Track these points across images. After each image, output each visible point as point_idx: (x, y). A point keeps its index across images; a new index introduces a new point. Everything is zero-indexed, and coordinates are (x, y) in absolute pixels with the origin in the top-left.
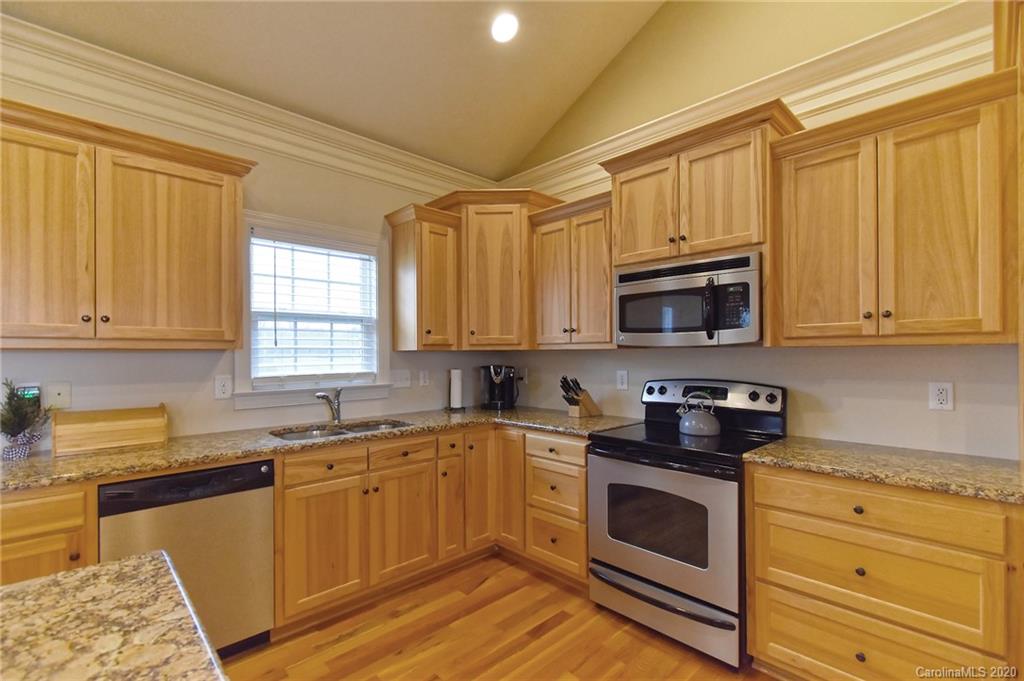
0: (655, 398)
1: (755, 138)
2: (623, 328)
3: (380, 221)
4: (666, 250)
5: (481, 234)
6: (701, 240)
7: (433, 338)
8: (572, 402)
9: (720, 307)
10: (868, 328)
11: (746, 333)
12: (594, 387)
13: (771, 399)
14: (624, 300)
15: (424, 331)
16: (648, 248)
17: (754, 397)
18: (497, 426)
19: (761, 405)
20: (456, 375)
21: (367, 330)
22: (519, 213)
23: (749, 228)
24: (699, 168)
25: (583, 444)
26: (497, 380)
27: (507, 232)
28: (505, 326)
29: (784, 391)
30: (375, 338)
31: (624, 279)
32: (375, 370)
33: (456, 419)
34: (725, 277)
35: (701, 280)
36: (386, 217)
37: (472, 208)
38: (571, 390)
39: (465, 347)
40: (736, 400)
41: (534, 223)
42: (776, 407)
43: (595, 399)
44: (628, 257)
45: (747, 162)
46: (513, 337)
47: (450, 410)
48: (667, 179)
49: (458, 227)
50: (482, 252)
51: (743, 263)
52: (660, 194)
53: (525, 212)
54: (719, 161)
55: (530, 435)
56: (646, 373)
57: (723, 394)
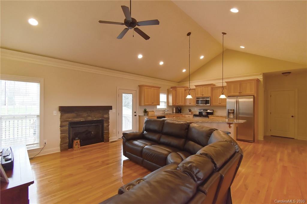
0: (200, 111)
1: (210, 86)
2: (197, 103)
3: (167, 90)
4: (202, 96)
6: (205, 95)
7: (174, 104)
8: (190, 112)
9: (207, 102)
10: (219, 104)
11: (209, 105)
13: (212, 111)
14: (197, 100)
15: (173, 103)
16: (199, 95)
17: (210, 111)
18: (181, 114)
19: (211, 111)
20: (174, 109)
21: (165, 103)
22: (183, 89)
23: (210, 95)
24: (205, 88)
25: (193, 116)
26: (179, 109)
27: (182, 91)
29: (213, 110)
30: (166, 104)
31: (197, 98)
32: (166, 108)
33: (174, 114)
35: (205, 99)
36: (167, 89)
37: (178, 88)
38: (190, 111)
39: (177, 105)
40: (209, 111)
41: (185, 90)
42: (212, 112)
43: (193, 111)
44: (197, 96)
45: (210, 88)
46: (183, 104)
48: (202, 88)
49: (176, 90)
50: (179, 93)
51: (209, 98)
52: (201, 90)
54: (207, 88)
55: (186, 115)
56: (199, 108)
57: (207, 110)
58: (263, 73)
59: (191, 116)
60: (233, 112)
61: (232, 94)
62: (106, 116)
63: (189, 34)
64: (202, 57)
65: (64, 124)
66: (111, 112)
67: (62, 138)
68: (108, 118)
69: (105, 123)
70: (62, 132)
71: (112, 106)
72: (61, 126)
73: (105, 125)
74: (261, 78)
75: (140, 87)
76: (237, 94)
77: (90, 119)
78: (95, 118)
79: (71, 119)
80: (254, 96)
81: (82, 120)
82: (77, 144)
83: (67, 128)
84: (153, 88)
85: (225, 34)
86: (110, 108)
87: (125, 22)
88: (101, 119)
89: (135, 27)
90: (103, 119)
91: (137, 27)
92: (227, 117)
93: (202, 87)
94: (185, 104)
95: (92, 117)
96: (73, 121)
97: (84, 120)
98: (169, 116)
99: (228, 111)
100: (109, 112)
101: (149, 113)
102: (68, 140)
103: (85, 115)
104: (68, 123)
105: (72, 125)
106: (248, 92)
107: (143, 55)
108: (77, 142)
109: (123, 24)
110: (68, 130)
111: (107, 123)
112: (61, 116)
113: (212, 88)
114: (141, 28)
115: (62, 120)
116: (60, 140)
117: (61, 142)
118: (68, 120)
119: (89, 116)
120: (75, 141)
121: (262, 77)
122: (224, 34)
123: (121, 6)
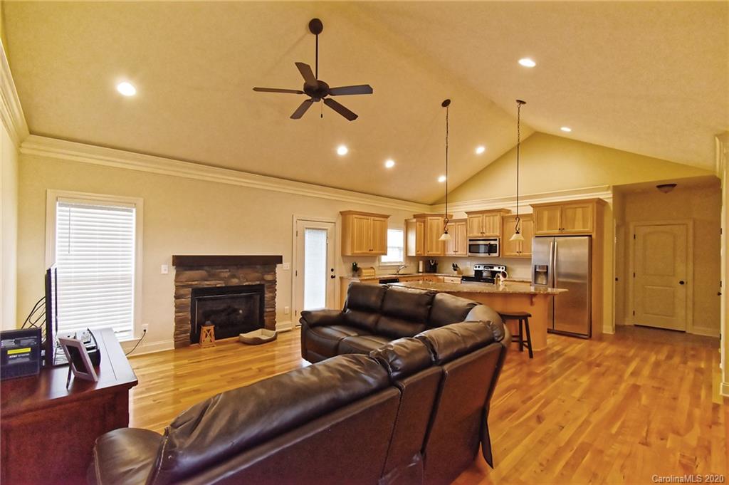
0: (477, 269)
1: (498, 214)
2: (470, 252)
3: (404, 221)
4: (480, 235)
5: (431, 225)
6: (488, 234)
7: (419, 252)
8: (455, 270)
9: (491, 249)
10: (518, 254)
11: (496, 255)
12: (461, 266)
14: (470, 245)
15: (417, 251)
16: (476, 234)
17: (499, 268)
18: (435, 276)
20: (421, 263)
21: (400, 250)
22: (441, 219)
23: (497, 233)
24: (488, 218)
25: (460, 279)
26: (433, 264)
27: (438, 225)
28: (437, 250)
30: (402, 252)
31: (470, 240)
32: (402, 260)
33: (421, 274)
34: (492, 242)
35: (487, 242)
36: (406, 220)
37: (429, 218)
38: (455, 268)
39: (426, 255)
40: (496, 269)
43: (461, 269)
44: (471, 235)
45: (497, 219)
46: (439, 253)
47: (419, 272)
48: (481, 219)
49: (424, 222)
50: (431, 229)
51: (496, 240)
52: (479, 221)
53: (443, 219)
54: (492, 218)
55: (446, 278)
56: (475, 263)
57: (493, 268)
58: (614, 187)
59: (457, 281)
60: (545, 271)
61: (545, 231)
62: (269, 277)
63: (446, 103)
64: (480, 150)
65: (182, 291)
66: (279, 268)
67: (179, 322)
68: (274, 282)
69: (266, 292)
70: (179, 308)
71: (281, 256)
72: (177, 297)
73: (267, 295)
74: (608, 196)
75: (344, 214)
76: (556, 232)
77: (235, 282)
78: (247, 281)
79: (196, 282)
80: (590, 236)
81: (220, 284)
82: (208, 334)
83: (187, 301)
84: (372, 218)
85: (524, 103)
86: (279, 259)
87: (304, 89)
88: (258, 283)
89: (325, 98)
90: (262, 283)
91: (328, 96)
92: (533, 282)
93: (480, 215)
94: (444, 252)
95: (239, 278)
96: (201, 286)
97: (224, 285)
98: (407, 279)
99: (535, 269)
100: (276, 269)
101: (363, 271)
102: (190, 326)
103: (225, 273)
104: (190, 289)
105: (199, 294)
106: (579, 228)
107: (349, 147)
108: (208, 330)
109: (300, 92)
110: (190, 304)
111: (270, 292)
112: (177, 275)
113: (503, 218)
114: (338, 99)
115: (178, 284)
116: (174, 324)
117: (176, 330)
118: (191, 285)
119: (233, 276)
120: (205, 329)
121: (611, 196)
122: (521, 102)
123: (296, 63)
